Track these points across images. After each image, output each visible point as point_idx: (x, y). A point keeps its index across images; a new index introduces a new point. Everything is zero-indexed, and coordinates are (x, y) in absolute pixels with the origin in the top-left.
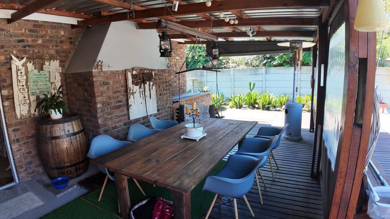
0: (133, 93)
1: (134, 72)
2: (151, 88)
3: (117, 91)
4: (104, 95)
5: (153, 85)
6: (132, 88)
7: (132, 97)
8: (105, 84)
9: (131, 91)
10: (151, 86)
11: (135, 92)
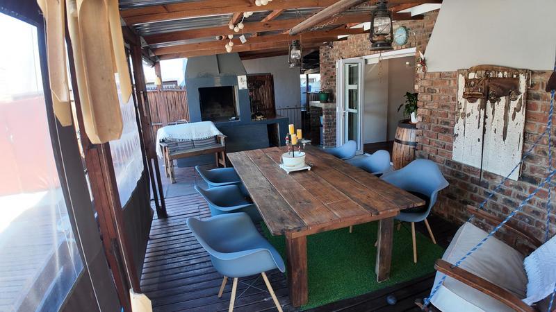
0: (464, 115)
1: (472, 76)
2: (510, 114)
3: (445, 106)
4: (427, 107)
5: (517, 110)
6: (463, 106)
7: (461, 120)
8: (430, 91)
9: (461, 111)
10: (512, 110)
11: (469, 115)
